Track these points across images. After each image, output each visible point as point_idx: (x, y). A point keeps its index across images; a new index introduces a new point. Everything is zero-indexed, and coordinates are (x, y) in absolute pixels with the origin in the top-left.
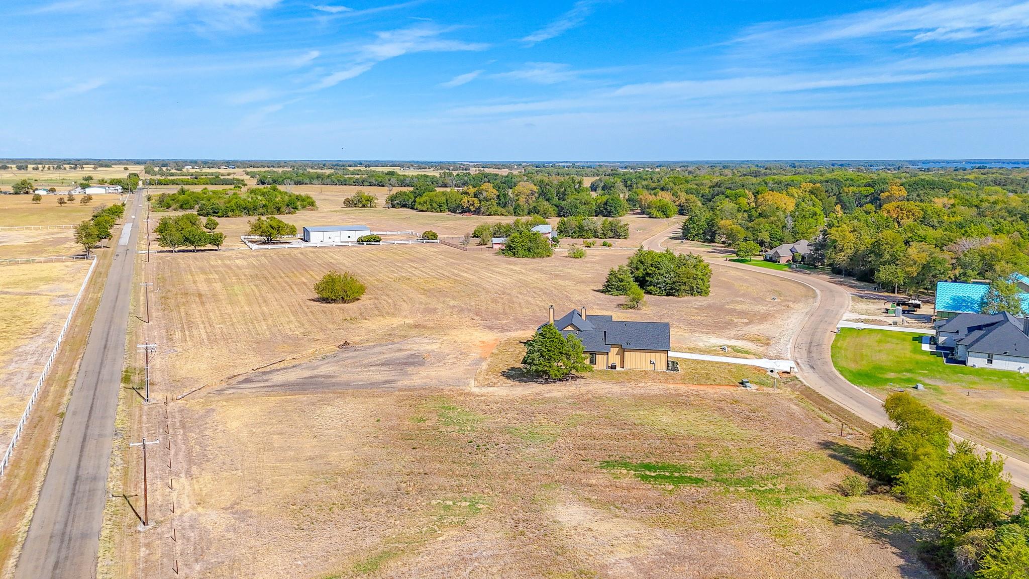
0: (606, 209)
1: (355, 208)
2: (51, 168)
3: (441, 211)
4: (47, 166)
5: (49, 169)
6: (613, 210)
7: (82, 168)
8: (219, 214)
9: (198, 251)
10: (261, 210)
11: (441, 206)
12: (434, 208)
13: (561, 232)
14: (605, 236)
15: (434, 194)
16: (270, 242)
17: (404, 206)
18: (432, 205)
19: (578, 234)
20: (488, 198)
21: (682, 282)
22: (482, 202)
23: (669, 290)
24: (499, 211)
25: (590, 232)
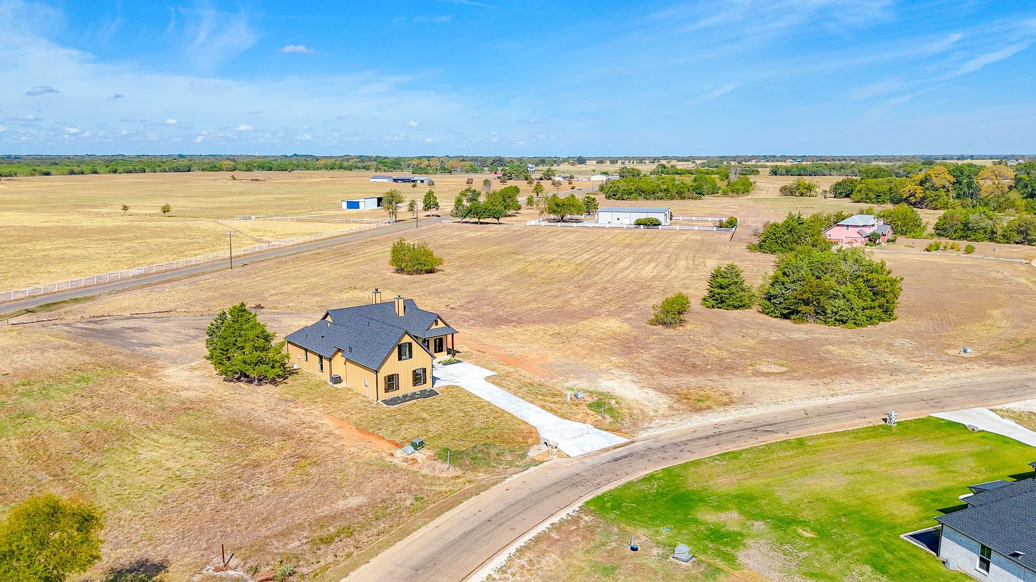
1: (791, 197)
3: (878, 202)
8: (617, 197)
9: (481, 223)
11: (879, 196)
12: (869, 198)
13: (937, 229)
14: (1007, 239)
15: (875, 180)
16: (562, 220)
17: (847, 196)
18: (867, 195)
19: (960, 233)
20: (937, 185)
21: (799, 300)
22: (928, 192)
23: (784, 308)
24: (950, 204)
25: (982, 232)
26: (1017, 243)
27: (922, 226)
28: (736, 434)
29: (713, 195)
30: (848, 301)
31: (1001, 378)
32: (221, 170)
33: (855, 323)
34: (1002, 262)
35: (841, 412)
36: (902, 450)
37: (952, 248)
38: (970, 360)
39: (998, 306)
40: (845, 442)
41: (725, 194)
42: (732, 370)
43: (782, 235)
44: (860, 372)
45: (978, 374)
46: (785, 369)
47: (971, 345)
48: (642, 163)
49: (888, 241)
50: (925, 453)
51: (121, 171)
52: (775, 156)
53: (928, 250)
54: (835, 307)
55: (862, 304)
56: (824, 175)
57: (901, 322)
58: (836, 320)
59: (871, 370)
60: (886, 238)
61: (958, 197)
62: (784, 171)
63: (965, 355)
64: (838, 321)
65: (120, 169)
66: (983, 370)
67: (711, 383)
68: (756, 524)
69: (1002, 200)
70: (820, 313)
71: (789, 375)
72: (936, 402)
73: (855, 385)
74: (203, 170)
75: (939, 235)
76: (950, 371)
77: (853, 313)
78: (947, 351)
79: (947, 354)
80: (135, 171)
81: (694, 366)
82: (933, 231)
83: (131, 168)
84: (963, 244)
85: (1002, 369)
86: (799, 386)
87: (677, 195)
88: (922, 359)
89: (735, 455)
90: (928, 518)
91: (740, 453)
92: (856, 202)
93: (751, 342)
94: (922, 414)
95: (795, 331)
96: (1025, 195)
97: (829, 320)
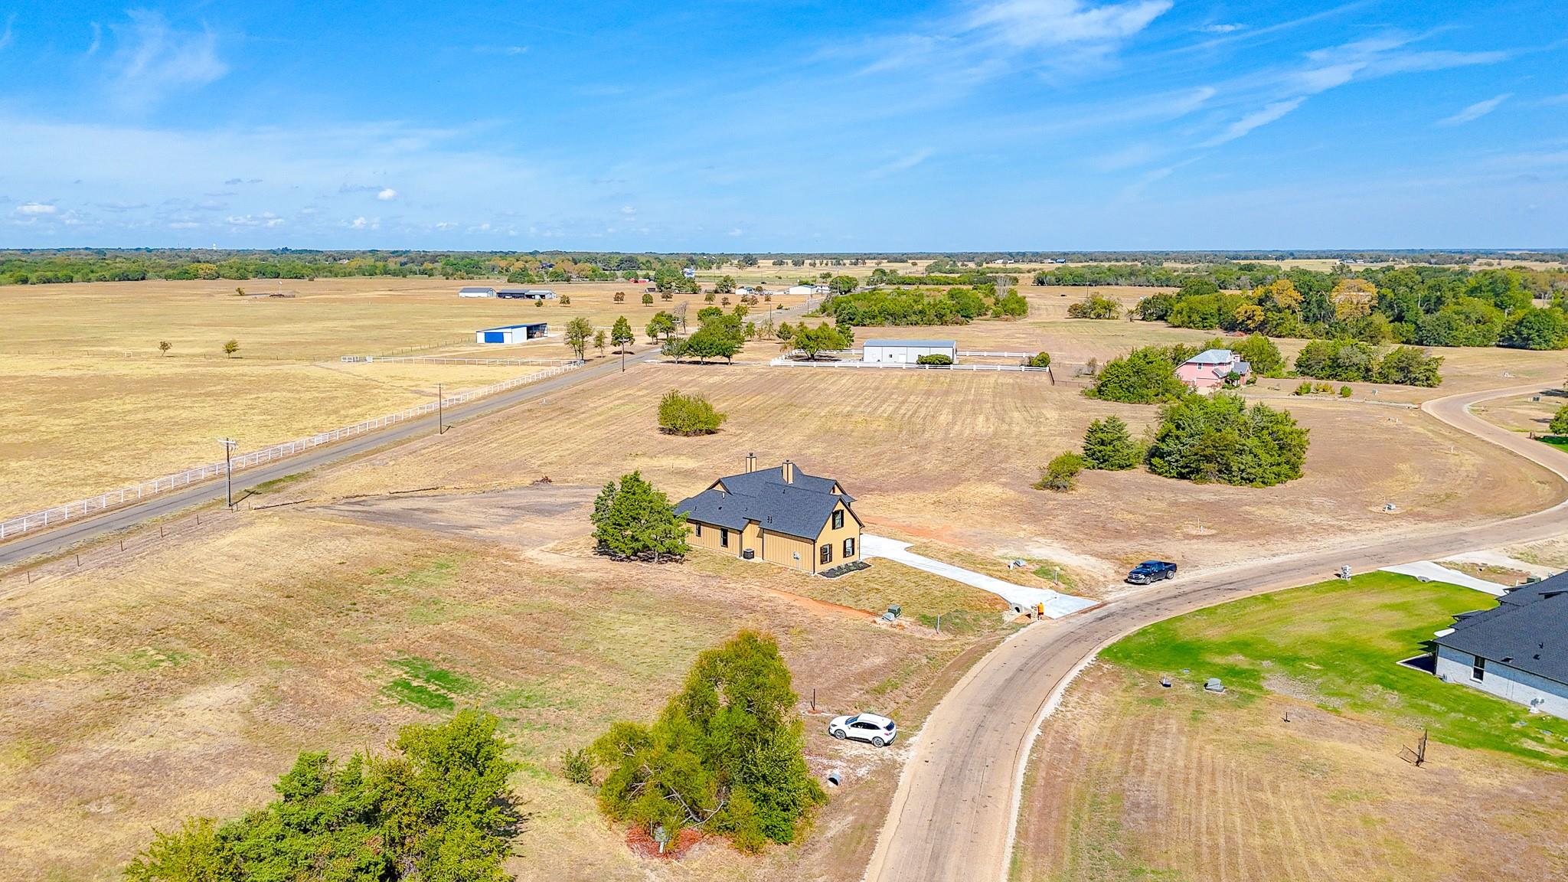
0: (1519, 333)
1: (1084, 319)
2: (830, 264)
3: (1204, 327)
4: (825, 262)
5: (827, 264)
6: (1534, 335)
7: (864, 263)
8: (854, 322)
9: (707, 363)
10: (914, 318)
11: (1206, 319)
12: (1193, 322)
13: (1300, 366)
14: (1385, 378)
15: (1198, 298)
16: (812, 358)
17: (1161, 318)
18: (1189, 317)
19: (1329, 371)
20: (1281, 305)
21: (1201, 456)
22: (1269, 314)
23: (1182, 467)
24: (1297, 330)
25: (1354, 369)
26: (1397, 383)
27: (1281, 362)
28: (1202, 593)
29: (980, 317)
30: (1255, 456)
31: (1434, 534)
32: (196, 277)
33: (1263, 482)
34: (1388, 407)
35: (1291, 570)
36: (1364, 601)
37: (1324, 391)
38: (1396, 517)
39: (1404, 460)
40: (1308, 596)
41: (997, 316)
42: (1160, 534)
43: (1127, 378)
44: (1292, 532)
45: (1407, 530)
46: (1214, 532)
47: (1392, 501)
48: (840, 264)
49: (1248, 382)
50: (1387, 601)
51: (35, 281)
52: (1024, 254)
53: (1297, 393)
54: (1242, 464)
55: (1271, 460)
56: (1108, 284)
57: (1308, 479)
58: (1242, 478)
59: (1301, 530)
60: (1246, 379)
61: (1306, 320)
62: (1053, 279)
63: (1390, 512)
64: (1245, 480)
65: (33, 277)
66: (1412, 527)
67: (1145, 548)
68: (1265, 663)
69: (1362, 324)
70: (1225, 472)
71: (1220, 536)
72: (1381, 557)
73: (1291, 545)
74: (167, 278)
75: (1303, 373)
76: (1380, 529)
77: (1261, 470)
78: (1370, 508)
79: (1371, 511)
80: (57, 280)
81: (1118, 531)
82: (1293, 369)
83: (50, 274)
84: (1336, 385)
85: (1431, 525)
86: (1236, 547)
87: (936, 319)
88: (1347, 517)
89: (1211, 611)
90: (1413, 650)
91: (1216, 608)
92: (1176, 327)
93: (1163, 505)
94: (1372, 568)
95: (1200, 492)
96: (1391, 318)
97: (1235, 479)
